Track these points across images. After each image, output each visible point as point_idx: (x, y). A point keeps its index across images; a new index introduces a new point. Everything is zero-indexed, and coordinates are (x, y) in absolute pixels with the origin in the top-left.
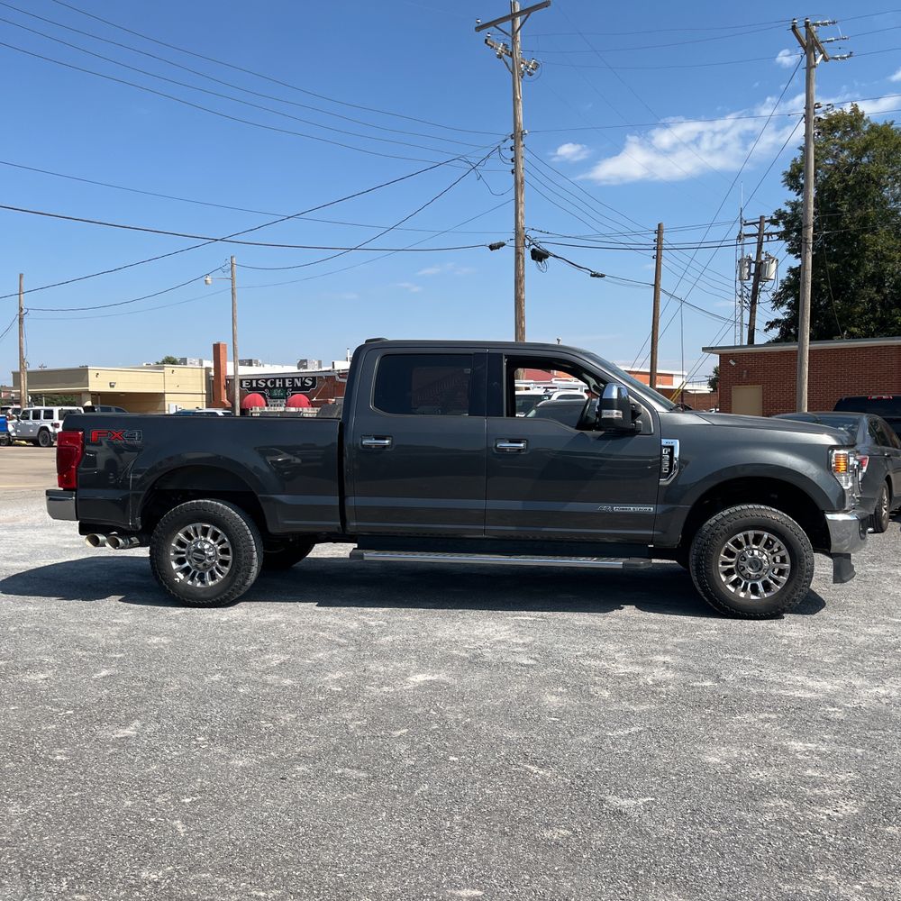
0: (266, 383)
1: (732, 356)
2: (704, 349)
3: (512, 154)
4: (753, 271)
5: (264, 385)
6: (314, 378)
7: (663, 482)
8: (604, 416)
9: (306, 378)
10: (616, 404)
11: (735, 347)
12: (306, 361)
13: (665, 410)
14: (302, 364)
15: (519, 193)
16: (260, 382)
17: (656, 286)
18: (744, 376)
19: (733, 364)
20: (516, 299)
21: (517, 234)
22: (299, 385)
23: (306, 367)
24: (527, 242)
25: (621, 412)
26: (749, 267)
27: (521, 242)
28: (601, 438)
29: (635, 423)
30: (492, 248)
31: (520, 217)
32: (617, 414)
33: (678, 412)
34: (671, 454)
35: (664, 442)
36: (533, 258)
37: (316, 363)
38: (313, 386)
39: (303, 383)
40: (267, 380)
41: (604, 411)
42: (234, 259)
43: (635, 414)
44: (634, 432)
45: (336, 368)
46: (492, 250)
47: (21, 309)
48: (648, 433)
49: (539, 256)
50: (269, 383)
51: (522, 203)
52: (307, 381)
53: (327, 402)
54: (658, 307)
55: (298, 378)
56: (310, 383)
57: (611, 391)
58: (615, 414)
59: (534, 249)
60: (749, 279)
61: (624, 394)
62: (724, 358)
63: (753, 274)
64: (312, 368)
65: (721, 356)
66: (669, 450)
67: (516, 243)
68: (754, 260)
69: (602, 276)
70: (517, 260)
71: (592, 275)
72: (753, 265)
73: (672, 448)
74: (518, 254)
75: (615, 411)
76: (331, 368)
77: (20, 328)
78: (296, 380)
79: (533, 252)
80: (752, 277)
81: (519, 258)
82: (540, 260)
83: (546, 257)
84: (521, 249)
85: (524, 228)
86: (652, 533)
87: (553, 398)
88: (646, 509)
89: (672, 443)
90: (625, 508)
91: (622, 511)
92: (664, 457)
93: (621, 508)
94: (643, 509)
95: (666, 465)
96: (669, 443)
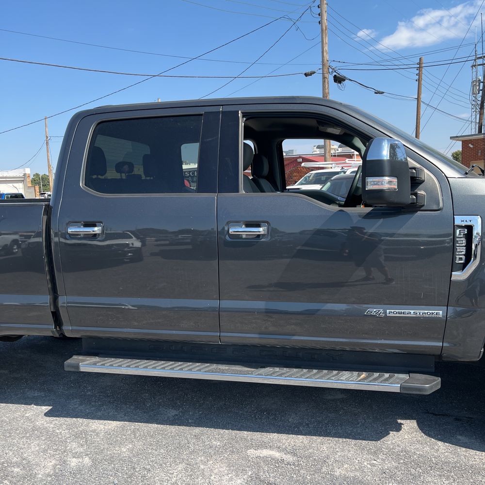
0: (189, 173)
1: (471, 141)
2: (451, 138)
3: (319, 11)
4: (481, 88)
5: (188, 175)
7: (458, 276)
8: (369, 187)
10: (387, 168)
11: (472, 135)
13: (457, 175)
15: (324, 36)
16: (186, 173)
17: (418, 99)
18: (479, 154)
19: (472, 146)
21: (323, 65)
24: (331, 70)
25: (395, 180)
26: (479, 85)
27: (326, 70)
28: (368, 216)
29: (416, 194)
30: (306, 75)
31: (325, 53)
32: (390, 182)
33: (474, 177)
34: (469, 237)
35: (458, 220)
36: (335, 82)
40: (190, 172)
41: (369, 180)
43: (416, 182)
44: (413, 208)
47: (47, 137)
48: (435, 207)
49: (338, 80)
50: (191, 173)
51: (326, 43)
54: (420, 112)
57: (380, 149)
58: (387, 183)
59: (335, 75)
60: (479, 93)
61: (401, 155)
62: (465, 143)
63: (481, 90)
65: (463, 142)
66: (466, 231)
67: (323, 71)
68: (482, 81)
69: (383, 93)
70: (324, 82)
71: (375, 93)
72: (482, 84)
73: (470, 228)
74: (324, 78)
75: (387, 179)
77: (47, 148)
79: (335, 77)
80: (481, 92)
81: (325, 81)
82: (340, 82)
83: (344, 80)
84: (326, 75)
85: (328, 61)
86: (441, 344)
87: (346, 173)
88: (432, 313)
89: (470, 221)
90: (403, 311)
91: (398, 315)
92: (458, 241)
93: (397, 311)
94: (429, 313)
95: (462, 252)
96: (465, 221)
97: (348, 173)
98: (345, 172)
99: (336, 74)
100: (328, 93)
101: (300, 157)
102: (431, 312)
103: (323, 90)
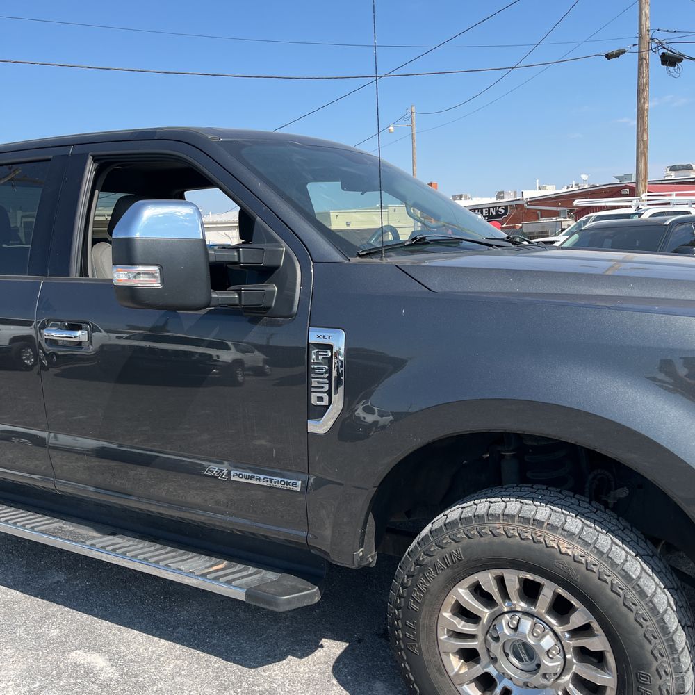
6: (506, 207)
9: (499, 207)
12: (503, 192)
14: (500, 195)
20: (638, 110)
21: (640, 38)
22: (494, 213)
23: (503, 198)
24: (654, 45)
27: (644, 46)
30: (608, 56)
31: (644, 19)
36: (663, 64)
37: (512, 193)
38: (505, 213)
39: (497, 212)
42: (413, 108)
45: (525, 197)
46: (609, 59)
49: (670, 60)
51: (646, 2)
52: (500, 210)
53: (515, 227)
55: (493, 208)
56: (503, 211)
59: (663, 54)
64: (509, 198)
66: (328, 354)
67: (639, 48)
70: (640, 66)
74: (641, 59)
76: (520, 198)
78: (491, 209)
79: (663, 56)
81: (642, 64)
82: (673, 64)
83: (681, 60)
84: (645, 55)
85: (648, 31)
86: (305, 534)
87: (642, 217)
88: (288, 484)
89: (329, 337)
90: (250, 475)
91: (243, 480)
92: (314, 369)
93: (243, 474)
94: (283, 483)
95: (323, 387)
96: (322, 337)
97: (646, 216)
98: (640, 215)
99: (666, 51)
100: (648, 84)
101: (625, 187)
102: (286, 480)
103: (638, 80)
